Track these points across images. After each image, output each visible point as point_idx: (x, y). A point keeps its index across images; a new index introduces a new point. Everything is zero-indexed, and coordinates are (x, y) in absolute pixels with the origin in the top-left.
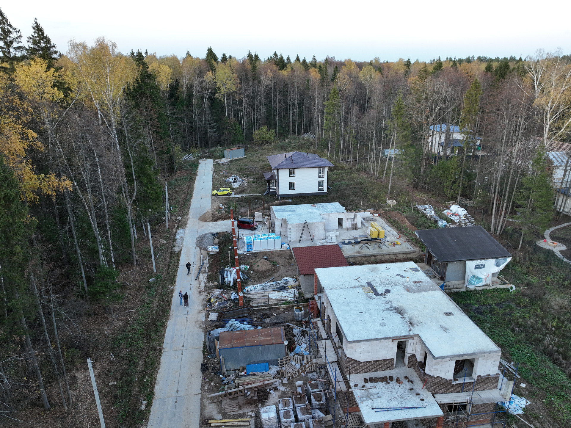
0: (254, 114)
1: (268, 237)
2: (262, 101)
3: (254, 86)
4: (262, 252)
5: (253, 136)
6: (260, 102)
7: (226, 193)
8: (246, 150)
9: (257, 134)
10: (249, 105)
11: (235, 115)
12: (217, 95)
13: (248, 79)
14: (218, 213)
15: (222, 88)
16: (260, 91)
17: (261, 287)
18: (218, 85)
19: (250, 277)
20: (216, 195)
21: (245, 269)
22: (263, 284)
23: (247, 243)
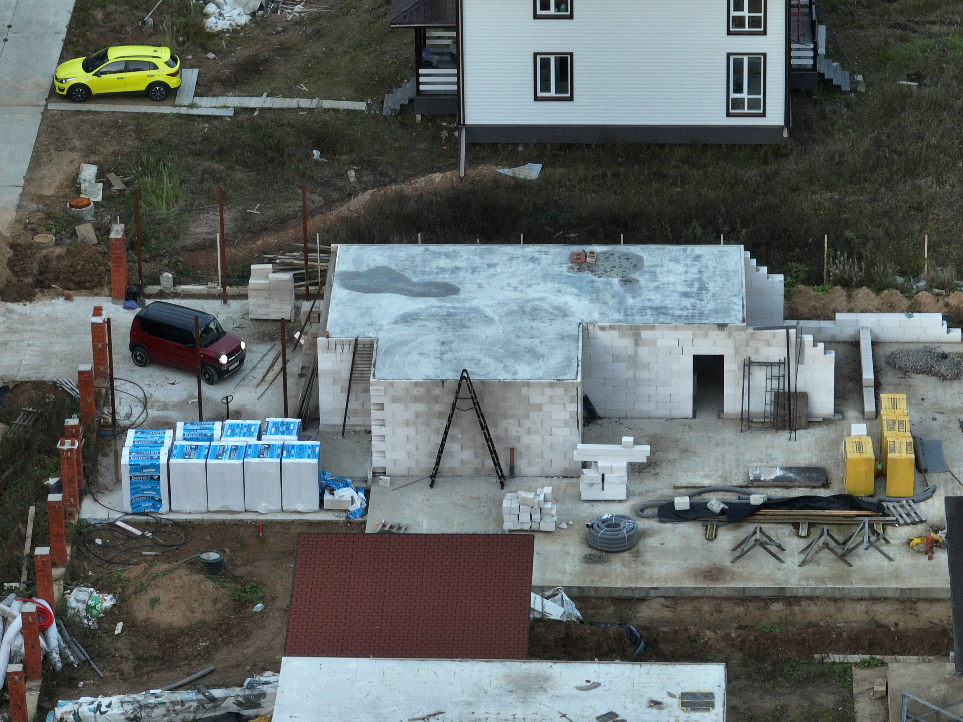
1: (253, 441)
4: (213, 525)
7: (138, 81)
14: (51, 238)
17: (129, 708)
19: (98, 656)
20: (79, 93)
21: (89, 608)
22: (140, 697)
23: (134, 468)
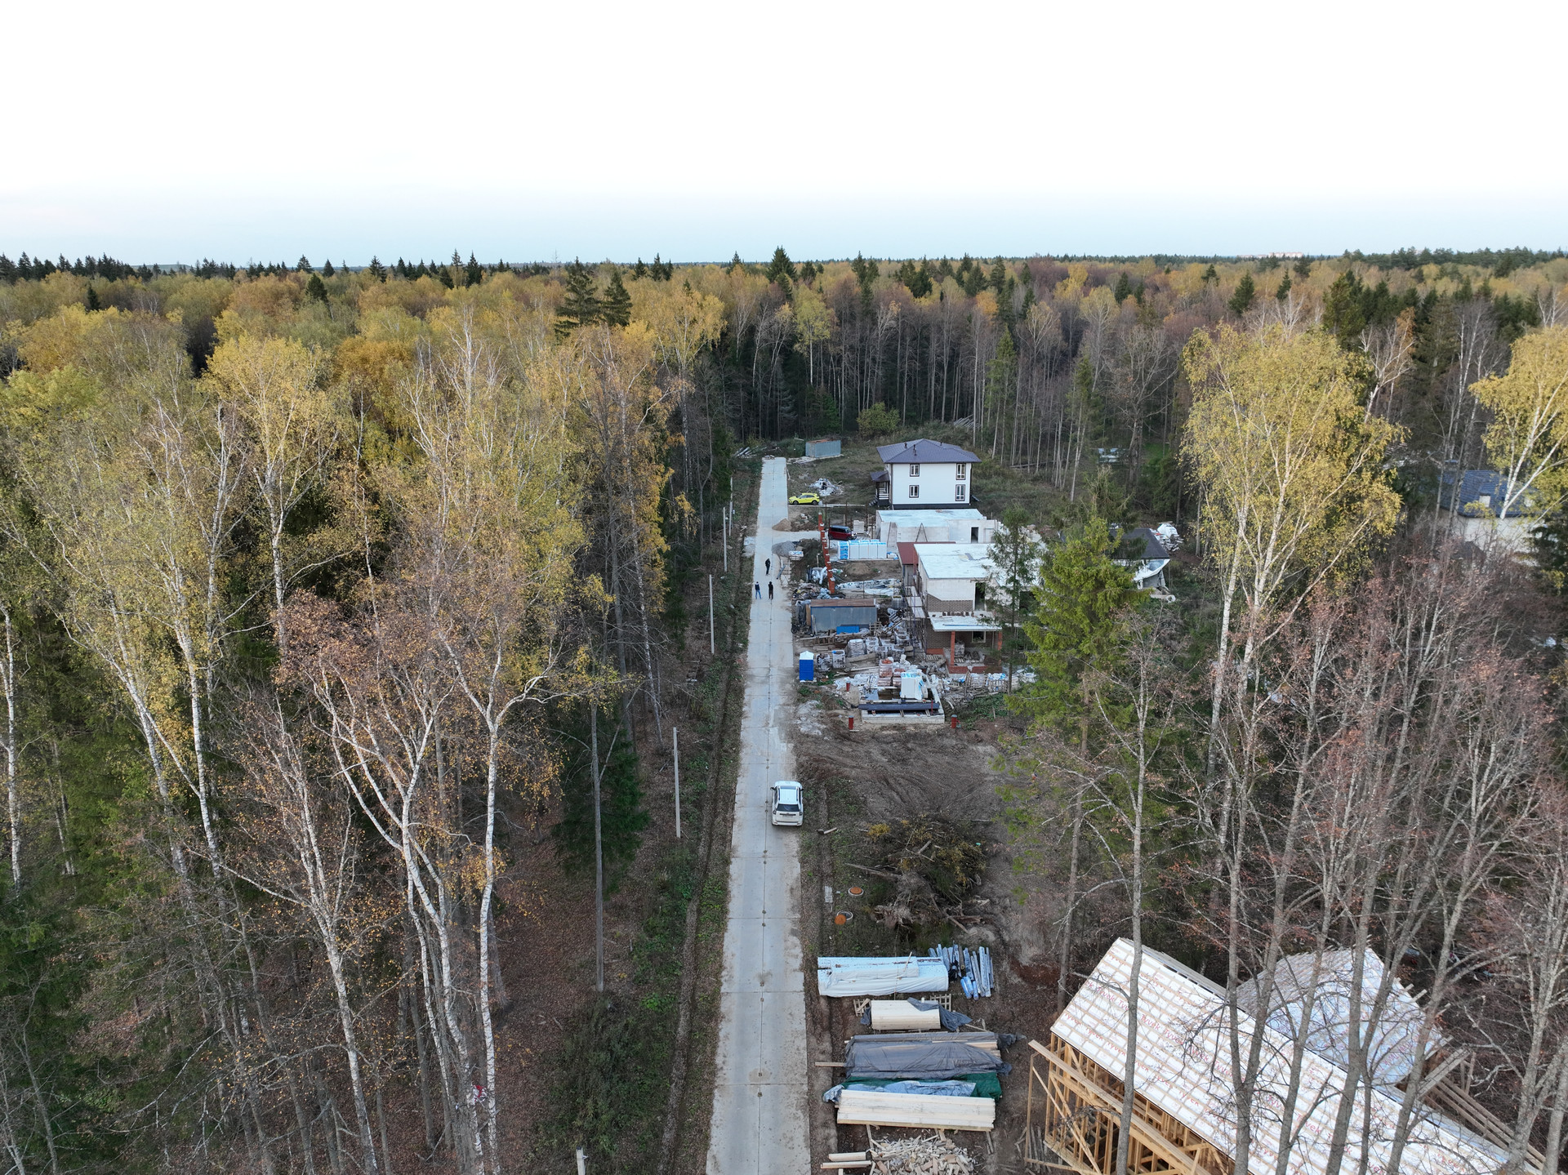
0: (862, 381)
1: (870, 545)
2: (877, 356)
3: (863, 328)
4: (860, 560)
5: (858, 420)
6: (874, 360)
8: (844, 444)
9: (865, 417)
10: (853, 364)
11: (826, 382)
12: (797, 346)
13: (853, 316)
14: (798, 522)
15: (807, 335)
16: (875, 340)
18: (801, 327)
19: (844, 578)
20: (796, 503)
21: (838, 571)
22: (859, 583)
23: (842, 552)
